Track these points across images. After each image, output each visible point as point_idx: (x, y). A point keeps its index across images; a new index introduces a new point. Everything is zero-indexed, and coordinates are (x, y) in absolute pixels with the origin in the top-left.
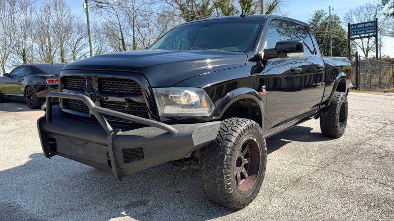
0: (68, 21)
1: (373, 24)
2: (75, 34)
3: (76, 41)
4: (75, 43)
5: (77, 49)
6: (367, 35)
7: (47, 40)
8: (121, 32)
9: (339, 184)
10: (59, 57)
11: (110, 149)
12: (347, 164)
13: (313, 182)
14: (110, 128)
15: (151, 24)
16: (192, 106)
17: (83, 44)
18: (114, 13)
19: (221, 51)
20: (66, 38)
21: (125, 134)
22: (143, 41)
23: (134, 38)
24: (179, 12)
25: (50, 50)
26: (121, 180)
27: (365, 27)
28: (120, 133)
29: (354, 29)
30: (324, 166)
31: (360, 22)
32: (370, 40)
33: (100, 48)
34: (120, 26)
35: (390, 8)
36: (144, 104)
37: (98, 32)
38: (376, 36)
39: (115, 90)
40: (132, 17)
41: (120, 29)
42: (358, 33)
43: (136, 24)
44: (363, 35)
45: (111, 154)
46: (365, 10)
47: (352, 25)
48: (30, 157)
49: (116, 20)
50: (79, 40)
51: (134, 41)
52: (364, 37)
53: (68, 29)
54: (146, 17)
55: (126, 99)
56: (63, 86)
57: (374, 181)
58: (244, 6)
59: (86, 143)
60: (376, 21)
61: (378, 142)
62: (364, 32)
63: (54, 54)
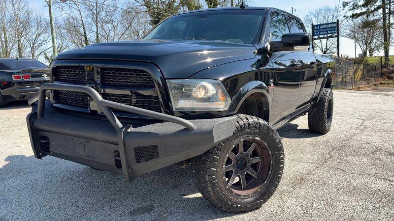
0: (26, 15)
1: (335, 25)
2: (34, 29)
3: (34, 37)
4: (34, 39)
5: (36, 45)
6: (326, 36)
7: (3, 35)
8: (84, 28)
9: (344, 181)
10: (16, 53)
11: (121, 148)
12: (343, 161)
13: (318, 179)
14: (120, 125)
15: (115, 20)
16: (208, 100)
17: (42, 40)
18: (76, 8)
19: (226, 42)
20: (24, 33)
21: (137, 131)
22: (107, 38)
23: (97, 34)
24: (144, 8)
25: (6, 45)
26: (131, 182)
27: (327, 28)
28: (131, 129)
29: (317, 29)
30: (322, 163)
31: (319, 23)
32: (328, 41)
33: (61, 45)
34: (83, 22)
35: (349, 10)
36: (157, 98)
37: (59, 27)
38: (338, 37)
39: (116, 81)
40: (95, 13)
41: (83, 25)
42: (321, 33)
43: (99, 20)
44: (321, 36)
45: (122, 154)
46: (323, 12)
47: (315, 26)
48: (6, 160)
49: (78, 16)
50: (39, 35)
51: (97, 37)
52: (324, 38)
53: (26, 24)
54: (109, 13)
55: (131, 92)
56: (54, 78)
57: (376, 176)
58: (211, 4)
59: (88, 142)
60: (338, 22)
61: (364, 137)
62: (326, 33)
63: (10, 50)
